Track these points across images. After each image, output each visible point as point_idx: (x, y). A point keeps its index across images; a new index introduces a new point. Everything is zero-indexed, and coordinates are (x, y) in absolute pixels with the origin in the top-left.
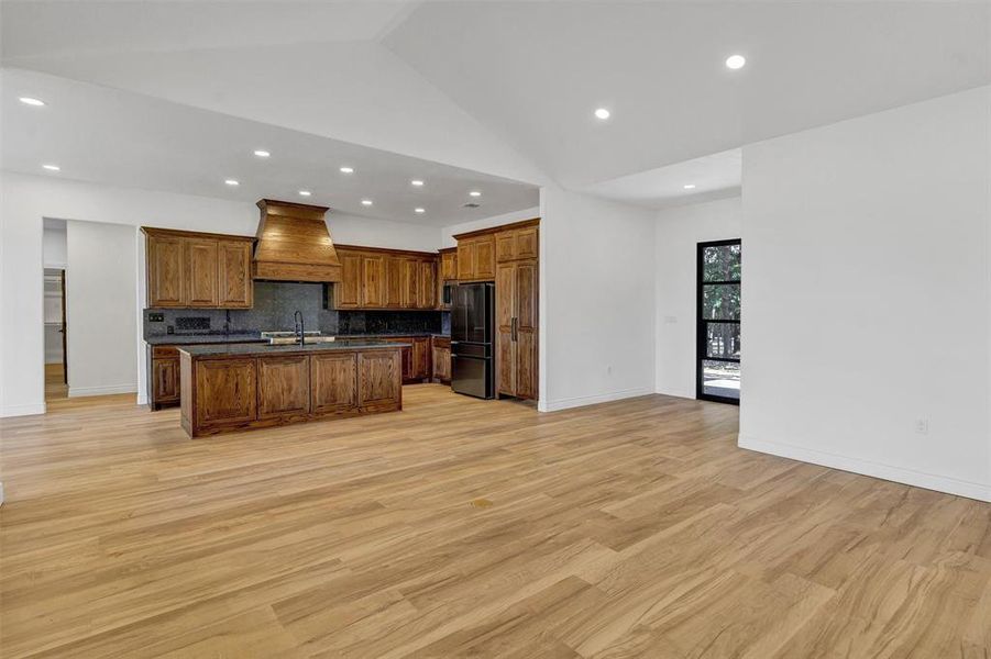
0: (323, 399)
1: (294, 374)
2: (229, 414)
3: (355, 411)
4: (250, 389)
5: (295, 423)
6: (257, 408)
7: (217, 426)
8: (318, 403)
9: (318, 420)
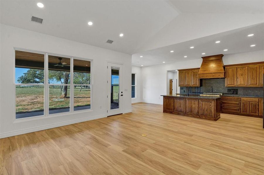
0: (188, 111)
1: (181, 103)
2: (169, 109)
3: (198, 116)
4: (172, 105)
5: (182, 115)
6: (174, 109)
7: (167, 111)
8: (187, 112)
9: (188, 116)
